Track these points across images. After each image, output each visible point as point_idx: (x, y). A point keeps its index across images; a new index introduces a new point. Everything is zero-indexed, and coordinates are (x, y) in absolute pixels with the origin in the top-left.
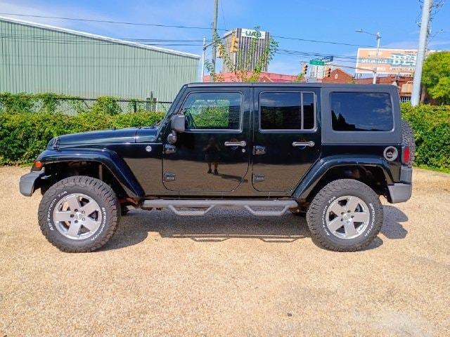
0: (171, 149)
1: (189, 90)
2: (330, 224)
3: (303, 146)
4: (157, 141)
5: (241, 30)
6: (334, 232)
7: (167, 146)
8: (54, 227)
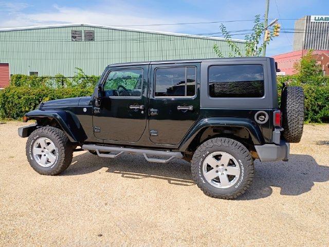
0: (97, 110)
1: (110, 69)
2: (206, 174)
3: (185, 110)
4: (90, 105)
5: (310, 17)
6: (210, 181)
7: (95, 108)
8: (33, 158)
